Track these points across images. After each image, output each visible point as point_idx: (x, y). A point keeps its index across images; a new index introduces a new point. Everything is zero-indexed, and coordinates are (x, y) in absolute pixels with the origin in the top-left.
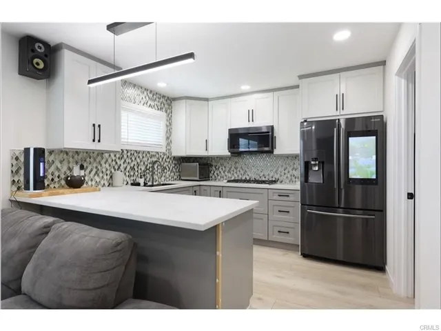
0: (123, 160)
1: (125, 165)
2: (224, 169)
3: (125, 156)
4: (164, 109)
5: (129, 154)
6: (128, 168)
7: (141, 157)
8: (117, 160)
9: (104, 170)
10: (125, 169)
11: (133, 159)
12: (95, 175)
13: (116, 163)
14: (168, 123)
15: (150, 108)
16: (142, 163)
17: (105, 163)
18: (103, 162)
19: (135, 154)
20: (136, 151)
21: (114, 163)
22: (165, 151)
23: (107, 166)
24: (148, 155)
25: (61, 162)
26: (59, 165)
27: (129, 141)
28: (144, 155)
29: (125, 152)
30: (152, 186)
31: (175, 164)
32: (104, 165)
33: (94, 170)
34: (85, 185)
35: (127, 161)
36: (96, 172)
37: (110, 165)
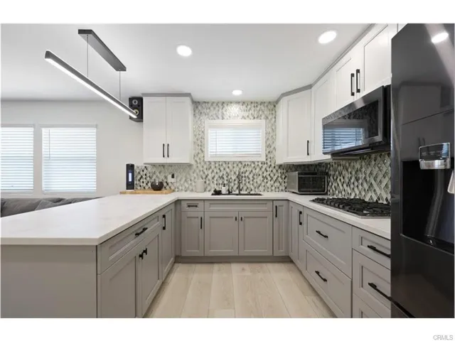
0: (211, 170)
1: (213, 174)
2: (342, 180)
3: (213, 167)
4: (263, 117)
5: (217, 165)
6: (217, 177)
7: (231, 167)
8: (205, 171)
9: (192, 179)
10: (213, 178)
11: (222, 169)
12: (184, 182)
13: (204, 173)
14: (270, 130)
15: (243, 120)
16: (233, 173)
17: (194, 173)
18: (191, 173)
19: (224, 165)
20: (225, 162)
21: (201, 173)
22: (264, 160)
23: (195, 175)
24: (240, 165)
25: (160, 173)
26: (159, 175)
27: (218, 153)
28: (235, 165)
29: (213, 163)
30: (240, 194)
31: (282, 174)
32: (192, 174)
33: (184, 179)
34: (164, 189)
35: (215, 171)
36: (186, 180)
37: (197, 175)
